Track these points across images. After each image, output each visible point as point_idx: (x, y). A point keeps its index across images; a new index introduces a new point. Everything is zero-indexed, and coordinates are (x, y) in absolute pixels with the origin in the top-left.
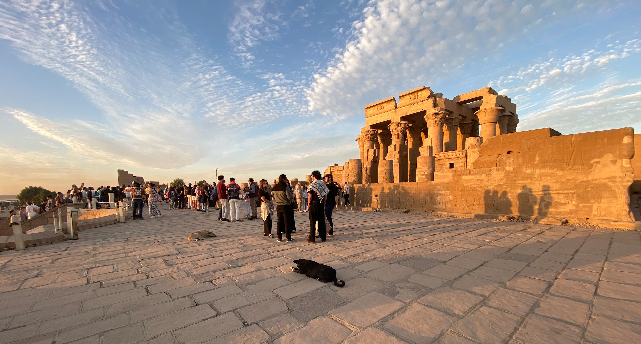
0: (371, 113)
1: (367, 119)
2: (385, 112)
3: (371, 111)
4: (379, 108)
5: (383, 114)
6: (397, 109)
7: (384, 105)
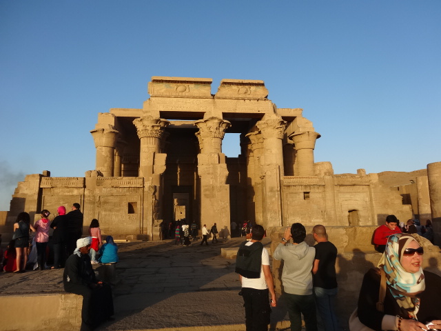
0: (163, 91)
1: (153, 99)
2: (194, 97)
3: (162, 88)
4: (181, 87)
5: (188, 99)
6: (216, 100)
7: (192, 86)
